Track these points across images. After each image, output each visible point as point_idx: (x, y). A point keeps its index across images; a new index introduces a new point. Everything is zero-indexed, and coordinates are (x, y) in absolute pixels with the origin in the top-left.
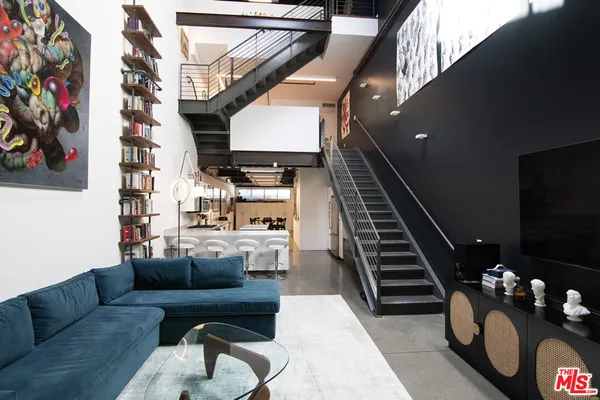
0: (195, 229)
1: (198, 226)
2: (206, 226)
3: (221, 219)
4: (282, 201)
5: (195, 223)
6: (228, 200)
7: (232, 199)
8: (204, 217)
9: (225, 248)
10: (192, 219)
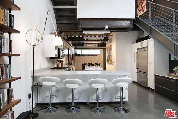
0: (56, 69)
1: (58, 68)
2: (62, 68)
3: (69, 64)
4: (97, 56)
5: (56, 66)
6: (72, 54)
7: (73, 54)
8: (61, 62)
9: (80, 85)
10: (53, 63)
